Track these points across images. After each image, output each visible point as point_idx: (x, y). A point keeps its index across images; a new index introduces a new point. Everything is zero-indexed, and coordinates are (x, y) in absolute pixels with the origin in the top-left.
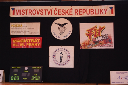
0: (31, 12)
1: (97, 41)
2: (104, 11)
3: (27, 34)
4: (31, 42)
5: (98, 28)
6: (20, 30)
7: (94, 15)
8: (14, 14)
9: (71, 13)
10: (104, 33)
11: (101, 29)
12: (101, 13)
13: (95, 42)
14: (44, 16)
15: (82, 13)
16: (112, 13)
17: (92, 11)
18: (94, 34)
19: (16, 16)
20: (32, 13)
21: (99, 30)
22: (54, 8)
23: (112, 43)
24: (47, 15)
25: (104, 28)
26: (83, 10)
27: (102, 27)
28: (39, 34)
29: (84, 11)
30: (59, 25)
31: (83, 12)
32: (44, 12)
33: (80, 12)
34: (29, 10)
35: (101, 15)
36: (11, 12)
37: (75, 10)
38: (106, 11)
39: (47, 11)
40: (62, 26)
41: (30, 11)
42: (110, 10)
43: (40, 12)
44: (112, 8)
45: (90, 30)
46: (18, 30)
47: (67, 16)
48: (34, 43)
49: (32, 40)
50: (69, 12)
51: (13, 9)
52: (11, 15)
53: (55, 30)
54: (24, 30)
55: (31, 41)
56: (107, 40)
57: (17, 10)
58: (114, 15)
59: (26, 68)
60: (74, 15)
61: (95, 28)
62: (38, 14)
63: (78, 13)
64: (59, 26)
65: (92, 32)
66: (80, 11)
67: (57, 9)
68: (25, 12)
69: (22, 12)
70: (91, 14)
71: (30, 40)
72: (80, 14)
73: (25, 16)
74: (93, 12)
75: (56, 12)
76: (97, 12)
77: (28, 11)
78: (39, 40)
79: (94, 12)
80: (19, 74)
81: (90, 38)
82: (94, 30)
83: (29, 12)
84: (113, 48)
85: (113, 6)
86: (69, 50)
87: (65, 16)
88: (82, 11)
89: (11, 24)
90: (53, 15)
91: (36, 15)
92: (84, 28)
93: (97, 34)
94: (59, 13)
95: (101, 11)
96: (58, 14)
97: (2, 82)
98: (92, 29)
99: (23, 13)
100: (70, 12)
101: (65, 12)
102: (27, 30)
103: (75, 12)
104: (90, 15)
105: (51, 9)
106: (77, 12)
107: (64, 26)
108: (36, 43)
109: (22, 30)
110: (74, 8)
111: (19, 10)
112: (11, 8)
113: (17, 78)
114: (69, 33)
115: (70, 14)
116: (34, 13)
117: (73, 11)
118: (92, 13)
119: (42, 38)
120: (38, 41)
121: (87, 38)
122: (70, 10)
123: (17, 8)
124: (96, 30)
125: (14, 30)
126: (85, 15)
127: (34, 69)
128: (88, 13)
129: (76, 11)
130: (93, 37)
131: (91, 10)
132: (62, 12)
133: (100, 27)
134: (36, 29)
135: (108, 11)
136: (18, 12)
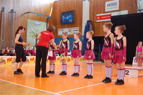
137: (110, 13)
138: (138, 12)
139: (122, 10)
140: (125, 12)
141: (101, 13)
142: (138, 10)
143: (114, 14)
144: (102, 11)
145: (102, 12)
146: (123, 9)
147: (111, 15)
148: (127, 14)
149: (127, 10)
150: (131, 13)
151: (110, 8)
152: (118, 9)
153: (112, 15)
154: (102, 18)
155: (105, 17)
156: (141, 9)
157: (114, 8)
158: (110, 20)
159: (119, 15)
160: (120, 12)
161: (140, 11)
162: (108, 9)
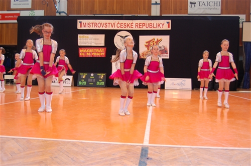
2: (161, 25)
3: (93, 45)
4: (96, 52)
5: (156, 40)
6: (87, 41)
7: (153, 29)
8: (81, 27)
10: (161, 44)
11: (158, 41)
12: (159, 27)
14: (108, 28)
15: (141, 27)
16: (169, 27)
17: (150, 25)
19: (83, 28)
20: (97, 26)
21: (157, 42)
22: (117, 21)
23: (167, 54)
24: (111, 28)
25: (161, 40)
27: (159, 39)
28: (104, 45)
32: (108, 25)
35: (159, 29)
36: (79, 24)
37: (136, 24)
38: (163, 25)
39: (110, 24)
40: (124, 38)
41: (96, 24)
42: (167, 24)
43: (104, 25)
44: (168, 23)
45: (149, 42)
46: (85, 41)
47: (128, 29)
48: (99, 52)
49: (97, 50)
50: (130, 25)
51: (80, 22)
52: (79, 28)
53: (118, 41)
54: (90, 41)
56: (163, 51)
58: (170, 29)
59: (92, 75)
60: (134, 29)
61: (153, 40)
62: (103, 27)
63: (138, 26)
64: (121, 38)
66: (140, 24)
67: (120, 23)
68: (91, 25)
69: (88, 25)
70: (150, 27)
71: (95, 50)
73: (91, 28)
75: (119, 25)
76: (155, 26)
77: (94, 24)
78: (103, 50)
79: (153, 25)
80: (86, 80)
81: (148, 49)
82: (152, 42)
84: (168, 58)
85: (170, 21)
87: (126, 29)
88: (142, 25)
89: (79, 35)
90: (116, 28)
91: (101, 28)
92: (143, 39)
95: (159, 25)
96: (121, 27)
97: (72, 86)
101: (126, 25)
102: (93, 41)
103: (136, 26)
104: (149, 29)
105: (114, 23)
107: (126, 38)
108: (101, 52)
109: (89, 41)
110: (135, 22)
111: (86, 23)
112: (78, 21)
113: (84, 83)
115: (131, 27)
116: (99, 26)
117: (134, 25)
119: (106, 48)
121: (146, 49)
123: (84, 21)
124: (154, 42)
125: (82, 41)
126: (144, 28)
127: (98, 75)
128: (147, 27)
132: (124, 26)
134: (100, 40)
135: (165, 25)
136: (85, 25)
137: (18, 12)
138: (58, 15)
139: (36, 10)
140: (40, 13)
141: (4, 10)
142: (58, 12)
143: (24, 14)
144: (6, 7)
145: (6, 9)
146: (38, 9)
147: (19, 14)
148: (43, 15)
149: (43, 11)
150: (48, 15)
151: (19, 3)
152: (30, 6)
153: (21, 15)
154: (6, 17)
155: (11, 17)
156: (61, 11)
157: (24, 4)
158: (16, 21)
159: (31, 15)
160: (33, 12)
161: (60, 13)
162: (15, 4)
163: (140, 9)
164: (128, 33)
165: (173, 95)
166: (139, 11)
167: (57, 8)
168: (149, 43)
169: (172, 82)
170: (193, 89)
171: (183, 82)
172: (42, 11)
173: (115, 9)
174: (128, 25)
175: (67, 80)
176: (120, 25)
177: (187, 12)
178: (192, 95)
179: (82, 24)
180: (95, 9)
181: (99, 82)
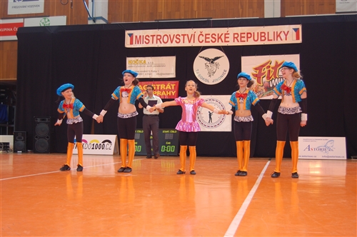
0: (159, 39)
1: (271, 86)
2: (283, 36)
3: (155, 76)
4: (160, 90)
5: (273, 65)
6: (143, 69)
7: (267, 43)
8: (131, 43)
9: (227, 40)
11: (278, 66)
12: (279, 38)
13: (268, 88)
14: (181, 45)
15: (245, 39)
16: (298, 38)
17: (262, 35)
18: (266, 74)
19: (135, 46)
20: (161, 40)
21: (275, 68)
22: (198, 31)
24: (187, 44)
26: (248, 33)
27: (279, 63)
28: (174, 76)
29: (249, 35)
30: (207, 59)
31: (248, 37)
32: (181, 38)
33: (241, 37)
34: (157, 36)
35: (279, 42)
36: (127, 39)
37: (234, 34)
38: (286, 35)
39: (186, 37)
40: (212, 62)
41: (159, 37)
42: (295, 33)
43: (175, 39)
44: (296, 30)
45: (259, 68)
46: (139, 69)
47: (220, 44)
48: (165, 90)
49: (163, 86)
50: (223, 37)
51: (131, 35)
52: (128, 45)
53: (200, 68)
54: (149, 69)
55: (160, 87)
57: (136, 37)
58: (300, 41)
60: (231, 43)
61: (269, 64)
62: (172, 42)
63: (239, 38)
64: (206, 62)
65: (263, 72)
66: (243, 35)
67: (204, 34)
68: (151, 38)
69: (145, 40)
70: (261, 40)
71: (158, 86)
72: (241, 41)
73: (150, 45)
74: (264, 36)
75: (202, 38)
76: (271, 37)
77: (155, 38)
78: (173, 85)
79: (266, 36)
80: (141, 142)
81: (259, 82)
82: (265, 67)
83: (157, 39)
85: (299, 27)
86: (223, 103)
87: (216, 44)
88: (245, 35)
89: (128, 59)
90: (197, 44)
91: (169, 45)
92: (249, 64)
93: (271, 74)
94: (207, 40)
95: (278, 36)
96: (206, 42)
97: (114, 154)
98: (263, 66)
99: (147, 41)
100: (225, 38)
101: (216, 37)
102: (154, 69)
103: (234, 38)
104: (259, 43)
105: (193, 33)
106: (236, 38)
107: (215, 61)
108: (169, 90)
109: (146, 69)
110: (232, 30)
111: (140, 36)
112: (127, 32)
113: (138, 148)
114: (224, 74)
115: (225, 41)
116: (166, 37)
117: (231, 36)
118: (263, 38)
119: (178, 82)
120: (171, 87)
122: (225, 34)
123: (137, 33)
124: (269, 67)
125: (134, 69)
126: (251, 42)
127: (165, 133)
128: (256, 39)
129: (236, 36)
130: (265, 79)
131: (261, 33)
132: (211, 38)
133: (277, 62)
134: (168, 66)
135: (290, 34)
136: (139, 40)
137: (20, 21)
138: (90, 22)
139: (53, 15)
140: (59, 21)
142: (90, 18)
143: (29, 23)
146: (55, 13)
147: (23, 24)
148: (65, 24)
149: (65, 17)
150: (73, 24)
151: (21, 5)
152: (41, 10)
153: (25, 26)
155: (8, 29)
156: (97, 16)
157: (31, 6)
158: (15, 38)
160: (47, 20)
161: (94, 20)
162: (15, 7)
163: (242, 7)
164: (220, 53)
165: (309, 169)
166: (241, 11)
167: (90, 10)
168: (260, 70)
169: (307, 144)
170: (349, 156)
171: (329, 145)
172: (62, 17)
173: (195, 9)
174: (220, 38)
175: (106, 143)
176: (204, 38)
177: (334, 8)
178: (348, 170)
179: (135, 39)
180: (159, 10)
181: (166, 145)
